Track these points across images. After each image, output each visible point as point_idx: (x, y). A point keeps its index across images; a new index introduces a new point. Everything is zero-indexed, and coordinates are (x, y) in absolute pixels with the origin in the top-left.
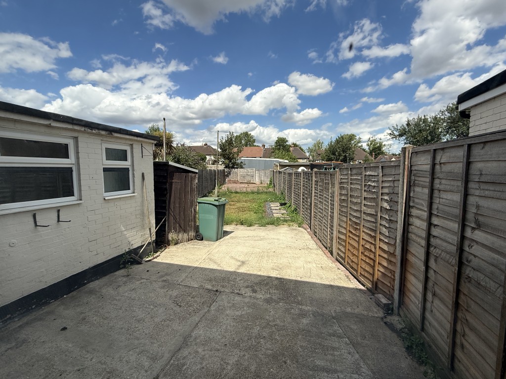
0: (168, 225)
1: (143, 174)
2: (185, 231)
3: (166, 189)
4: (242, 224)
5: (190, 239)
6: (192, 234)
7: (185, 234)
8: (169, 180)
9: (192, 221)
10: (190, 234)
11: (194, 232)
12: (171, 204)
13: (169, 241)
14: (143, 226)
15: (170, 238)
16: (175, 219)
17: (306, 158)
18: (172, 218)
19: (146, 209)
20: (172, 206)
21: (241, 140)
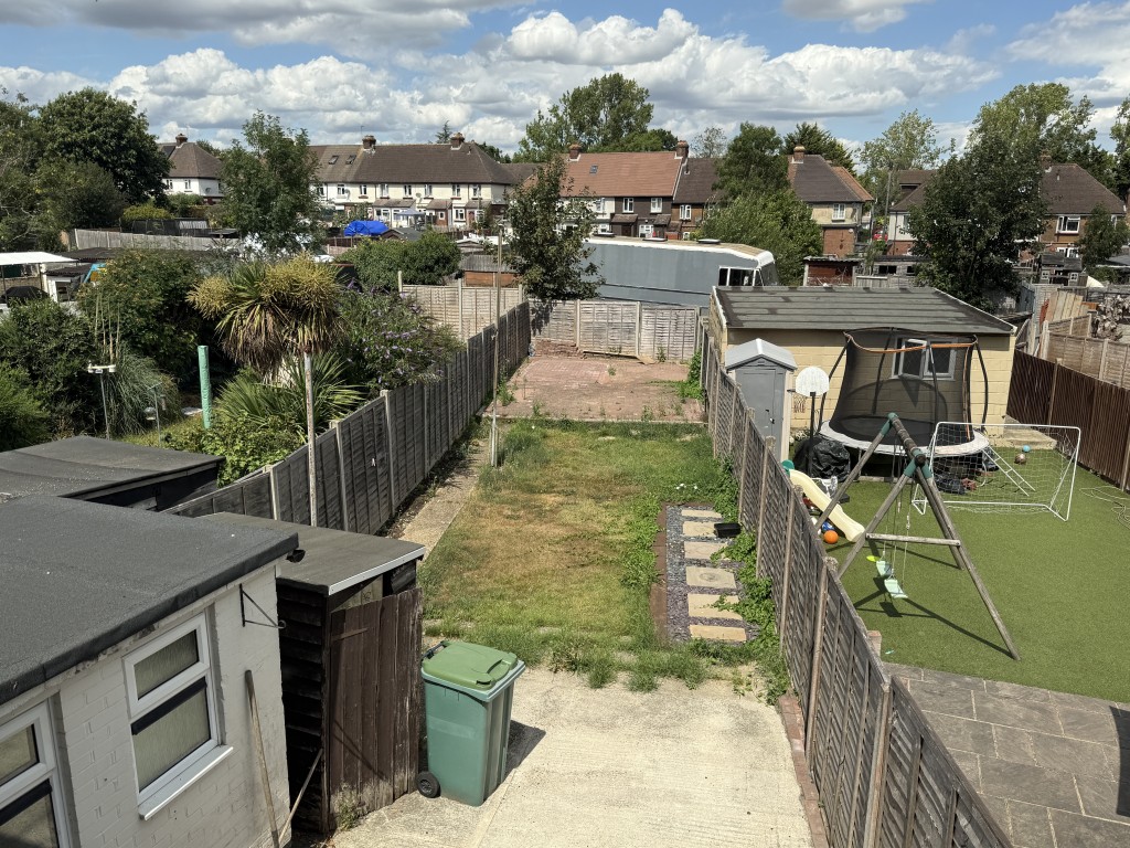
0: (329, 774)
1: (248, 675)
2: (381, 775)
3: (319, 667)
4: (573, 666)
5: (397, 794)
6: (405, 775)
7: (382, 784)
8: (329, 640)
9: (404, 737)
10: (397, 780)
11: (411, 767)
12: (338, 709)
13: (332, 817)
14: (255, 823)
15: (336, 809)
16: (350, 748)
17: (849, 203)
18: (339, 749)
19: (258, 770)
20: (339, 715)
21: (595, 108)
